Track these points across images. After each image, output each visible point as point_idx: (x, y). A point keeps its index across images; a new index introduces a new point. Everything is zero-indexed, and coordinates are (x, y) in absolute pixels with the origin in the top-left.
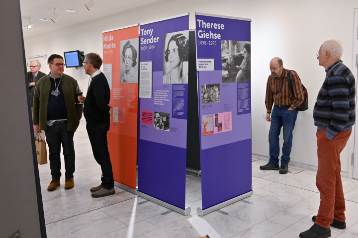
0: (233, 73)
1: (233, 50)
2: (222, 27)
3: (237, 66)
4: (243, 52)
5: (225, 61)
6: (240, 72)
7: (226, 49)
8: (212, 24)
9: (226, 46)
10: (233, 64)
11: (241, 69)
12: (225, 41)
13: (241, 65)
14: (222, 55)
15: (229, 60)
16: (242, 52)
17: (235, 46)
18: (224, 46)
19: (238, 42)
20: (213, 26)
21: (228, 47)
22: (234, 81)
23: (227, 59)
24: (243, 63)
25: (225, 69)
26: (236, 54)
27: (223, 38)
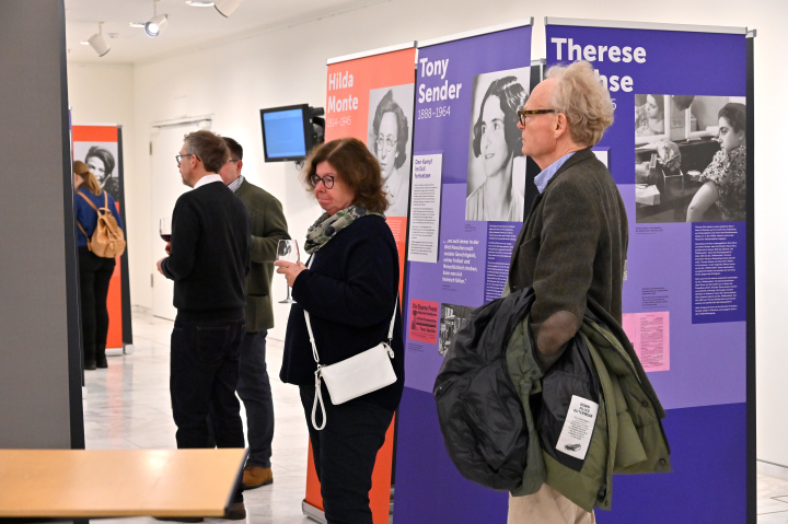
0: (676, 193)
1: (678, 122)
2: (640, 54)
3: (693, 173)
4: (717, 128)
5: (646, 156)
6: (705, 190)
7: (652, 122)
8: (602, 49)
9: (653, 111)
10: (678, 165)
11: (706, 180)
12: (650, 98)
13: (708, 170)
14: (638, 140)
15: (662, 153)
16: (712, 130)
17: (688, 111)
18: (644, 113)
19: (696, 98)
20: (606, 54)
21: (660, 115)
22: (681, 217)
23: (655, 152)
24: (715, 164)
25: (648, 181)
26: (689, 134)
27: (641, 88)
